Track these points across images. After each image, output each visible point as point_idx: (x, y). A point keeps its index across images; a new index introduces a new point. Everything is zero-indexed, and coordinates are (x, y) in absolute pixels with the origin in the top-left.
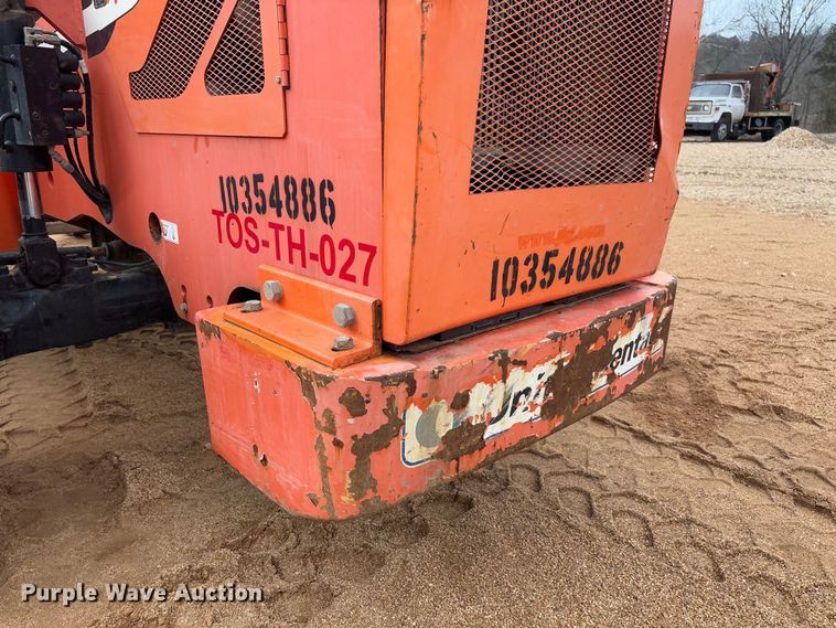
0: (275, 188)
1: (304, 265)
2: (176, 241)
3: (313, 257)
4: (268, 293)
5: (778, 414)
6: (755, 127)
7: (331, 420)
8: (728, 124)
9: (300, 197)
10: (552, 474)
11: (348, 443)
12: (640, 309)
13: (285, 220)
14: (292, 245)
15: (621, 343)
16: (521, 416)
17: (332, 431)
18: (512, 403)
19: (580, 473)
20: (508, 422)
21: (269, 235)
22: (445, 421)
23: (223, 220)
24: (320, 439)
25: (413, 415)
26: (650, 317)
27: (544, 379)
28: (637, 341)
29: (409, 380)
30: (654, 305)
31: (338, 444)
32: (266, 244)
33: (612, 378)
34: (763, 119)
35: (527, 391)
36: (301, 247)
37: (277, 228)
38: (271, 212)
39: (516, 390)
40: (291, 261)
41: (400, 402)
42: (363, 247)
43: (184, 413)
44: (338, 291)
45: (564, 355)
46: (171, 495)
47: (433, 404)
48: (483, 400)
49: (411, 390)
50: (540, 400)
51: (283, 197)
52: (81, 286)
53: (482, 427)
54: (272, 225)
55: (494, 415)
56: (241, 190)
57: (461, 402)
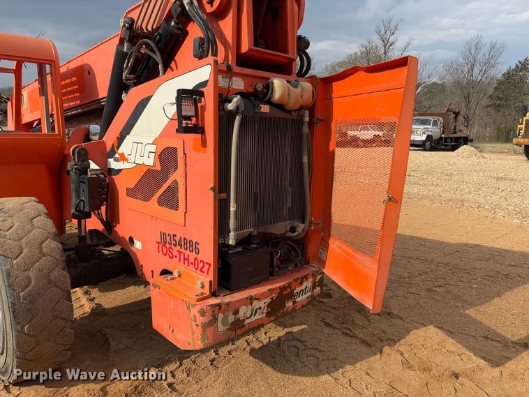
0: (180, 240)
1: (188, 265)
2: (140, 248)
3: (192, 263)
4: (176, 274)
5: (389, 315)
6: (446, 143)
7: (195, 318)
8: (431, 141)
9: (188, 244)
10: (286, 340)
11: (200, 325)
12: (306, 278)
13: (183, 250)
14: (185, 259)
15: (298, 290)
16: (258, 316)
17: (196, 321)
18: (254, 312)
19: (297, 340)
20: (253, 318)
21: (177, 254)
22: (231, 318)
23: (161, 246)
24: (192, 324)
25: (221, 317)
26: (310, 280)
27: (266, 304)
28: (305, 289)
29: (219, 305)
30: (312, 275)
31: (197, 325)
32: (176, 256)
33: (294, 302)
34: (451, 138)
35: (260, 308)
36: (188, 260)
37: (180, 252)
38: (178, 247)
39: (256, 308)
40: (184, 263)
41: (216, 312)
42: (207, 263)
43: (130, 312)
44: (199, 276)
45: (273, 295)
46: (128, 348)
47: (227, 313)
48: (244, 311)
49: (220, 309)
50: (265, 311)
51: (183, 243)
52: (97, 261)
53: (244, 320)
54: (178, 251)
55: (248, 316)
56: (168, 238)
57: (236, 312)
